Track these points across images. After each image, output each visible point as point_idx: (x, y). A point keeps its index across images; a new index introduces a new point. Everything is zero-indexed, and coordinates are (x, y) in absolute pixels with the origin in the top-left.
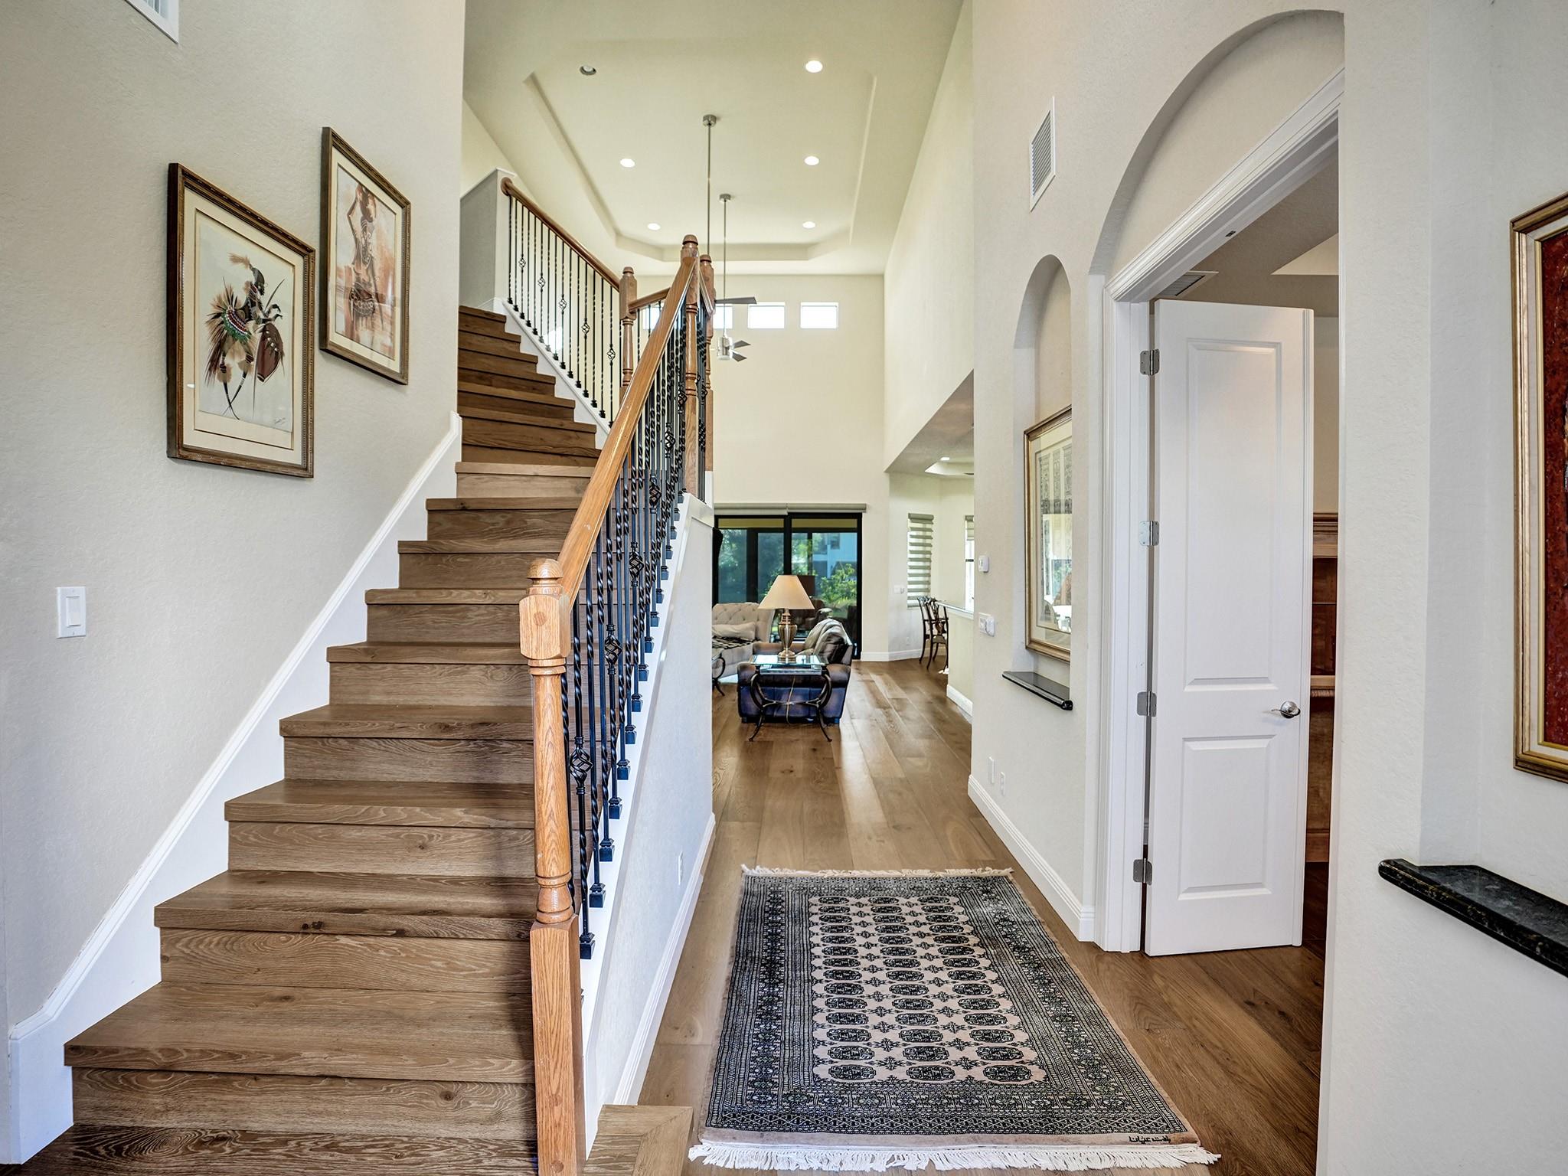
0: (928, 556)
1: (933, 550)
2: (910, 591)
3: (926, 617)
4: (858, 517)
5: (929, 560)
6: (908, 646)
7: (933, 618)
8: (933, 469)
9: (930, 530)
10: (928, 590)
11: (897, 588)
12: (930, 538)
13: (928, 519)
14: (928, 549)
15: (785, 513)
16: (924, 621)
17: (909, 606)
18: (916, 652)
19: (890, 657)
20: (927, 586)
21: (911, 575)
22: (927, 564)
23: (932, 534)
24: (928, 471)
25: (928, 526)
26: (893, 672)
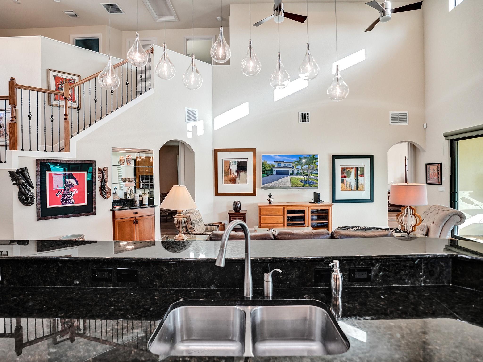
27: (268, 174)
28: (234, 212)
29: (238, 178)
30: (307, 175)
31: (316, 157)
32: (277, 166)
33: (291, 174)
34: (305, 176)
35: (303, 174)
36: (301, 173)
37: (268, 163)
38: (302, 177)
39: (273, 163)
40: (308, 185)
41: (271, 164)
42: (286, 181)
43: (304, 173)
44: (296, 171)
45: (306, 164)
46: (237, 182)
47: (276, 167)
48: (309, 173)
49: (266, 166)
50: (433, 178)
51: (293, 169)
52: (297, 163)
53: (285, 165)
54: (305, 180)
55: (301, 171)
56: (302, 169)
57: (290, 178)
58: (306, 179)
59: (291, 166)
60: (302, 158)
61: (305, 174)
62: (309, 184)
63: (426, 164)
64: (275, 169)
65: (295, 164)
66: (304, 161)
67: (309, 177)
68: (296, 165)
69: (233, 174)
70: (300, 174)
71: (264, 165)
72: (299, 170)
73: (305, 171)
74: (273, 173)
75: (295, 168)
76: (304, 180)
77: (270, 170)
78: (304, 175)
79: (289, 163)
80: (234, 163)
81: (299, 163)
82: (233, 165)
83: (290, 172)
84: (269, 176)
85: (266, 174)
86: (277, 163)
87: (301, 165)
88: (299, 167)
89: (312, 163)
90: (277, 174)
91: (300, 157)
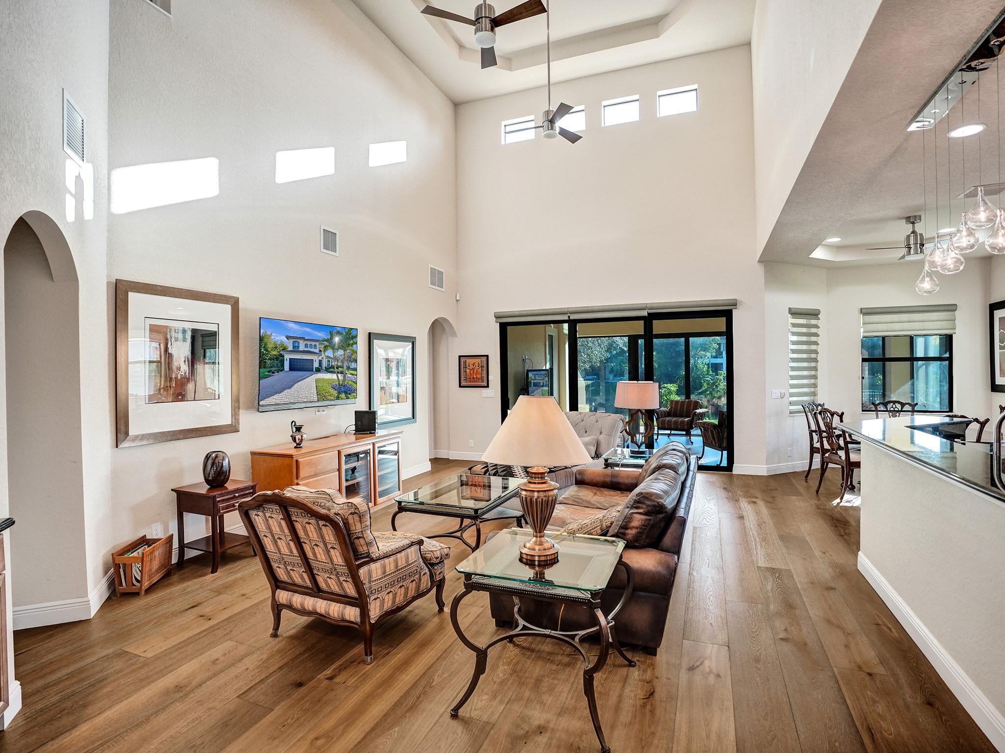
0: (813, 356)
1: (819, 349)
2: (792, 395)
3: (813, 427)
4: (727, 314)
5: (815, 360)
6: (790, 457)
7: (823, 428)
8: (819, 254)
9: (816, 327)
10: (814, 394)
11: (776, 393)
12: (817, 335)
13: (815, 314)
14: (813, 347)
15: (645, 313)
16: (811, 432)
17: (791, 413)
18: (800, 463)
19: (768, 471)
20: (812, 390)
21: (793, 378)
22: (813, 364)
23: (819, 331)
24: (810, 256)
25: (813, 322)
26: (770, 500)
27: (273, 369)
28: (204, 489)
29: (193, 382)
30: (342, 373)
31: (354, 333)
32: (291, 348)
33: (318, 370)
34: (339, 375)
35: (336, 370)
36: (333, 367)
37: (273, 337)
38: (334, 376)
39: (284, 339)
40: (343, 395)
41: (279, 343)
42: (308, 385)
43: (337, 368)
44: (324, 364)
45: (339, 348)
46: (190, 395)
47: (291, 351)
48: (345, 367)
49: (270, 346)
50: (473, 378)
51: (320, 358)
52: (326, 343)
53: (306, 346)
54: (339, 384)
55: (333, 363)
56: (336, 359)
57: (317, 381)
58: (341, 382)
59: (317, 351)
60: (334, 332)
61: (340, 369)
62: (346, 393)
63: (460, 357)
64: (287, 357)
65: (323, 346)
66: (337, 339)
67: (344, 377)
68: (326, 347)
69: (179, 369)
70: (332, 370)
71: (266, 344)
72: (329, 361)
73: (339, 364)
74: (283, 366)
75: (323, 356)
76: (337, 383)
77: (277, 359)
78: (338, 372)
79: (313, 343)
80: (180, 336)
81: (329, 344)
82: (177, 340)
83: (316, 365)
84: (276, 374)
85: (268, 370)
86: (291, 341)
87: (333, 348)
88: (329, 353)
89: (349, 345)
90: (292, 369)
91: (331, 330)
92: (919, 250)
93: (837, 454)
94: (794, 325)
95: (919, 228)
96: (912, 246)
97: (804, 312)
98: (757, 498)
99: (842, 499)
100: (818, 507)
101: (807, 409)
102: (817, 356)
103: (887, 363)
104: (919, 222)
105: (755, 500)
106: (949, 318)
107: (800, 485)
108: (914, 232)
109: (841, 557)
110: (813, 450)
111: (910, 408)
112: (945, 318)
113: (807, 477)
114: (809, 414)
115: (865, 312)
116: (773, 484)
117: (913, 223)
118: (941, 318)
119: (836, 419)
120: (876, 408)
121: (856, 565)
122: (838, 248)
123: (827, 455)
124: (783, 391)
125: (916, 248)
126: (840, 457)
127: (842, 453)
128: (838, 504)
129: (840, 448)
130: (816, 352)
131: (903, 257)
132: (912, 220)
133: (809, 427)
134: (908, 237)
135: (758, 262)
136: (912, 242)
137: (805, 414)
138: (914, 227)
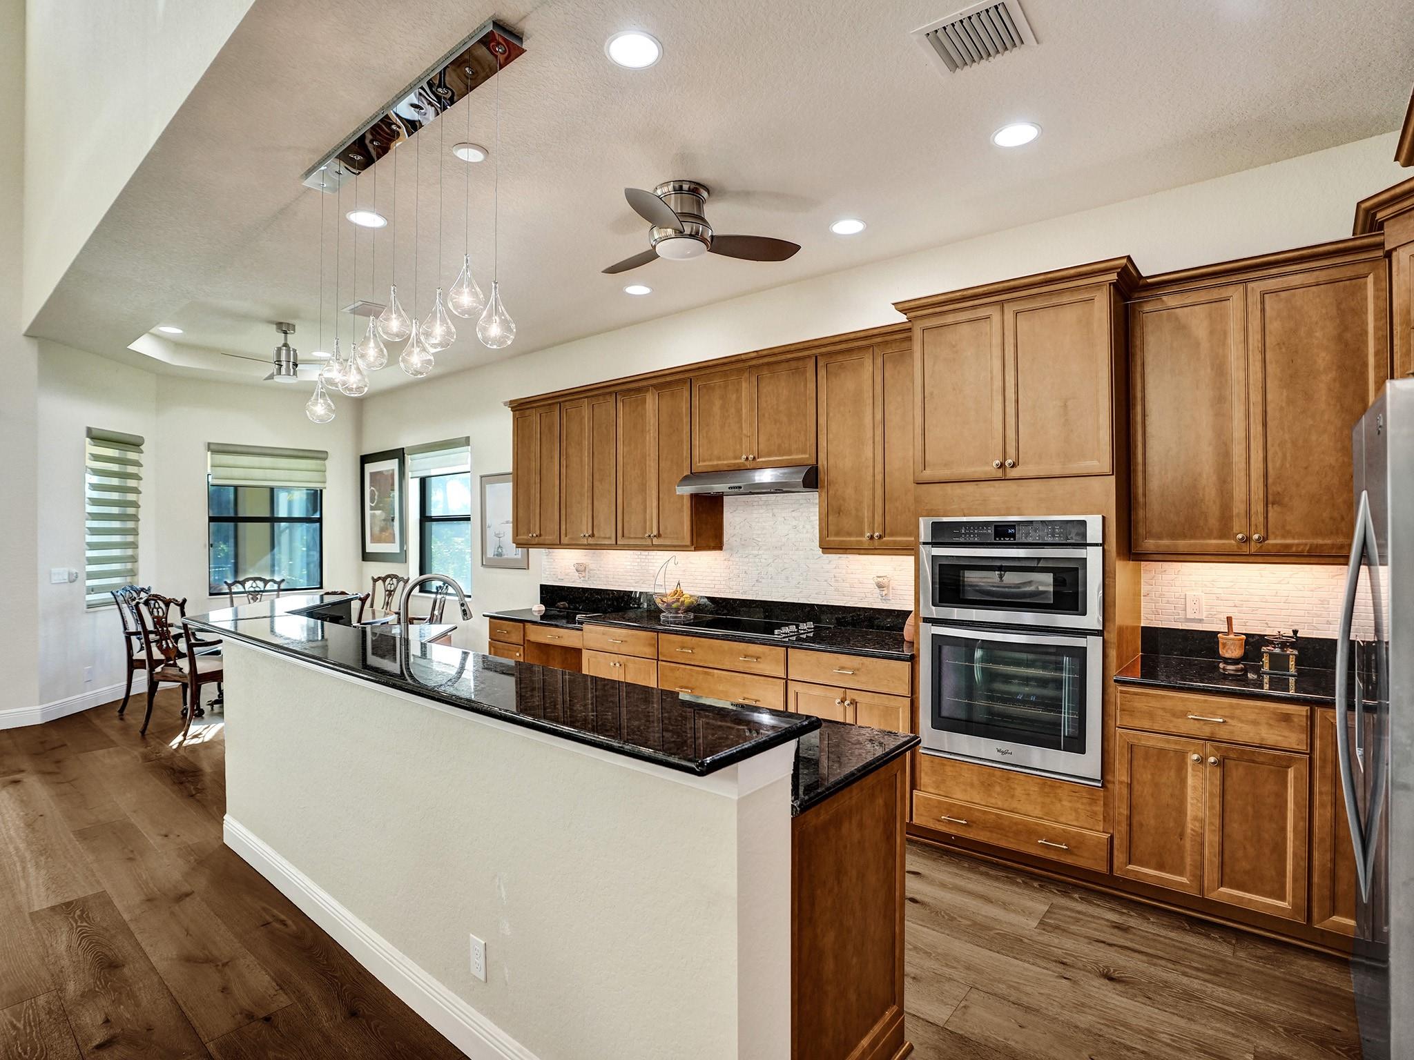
0: (131, 511)
1: (142, 500)
2: (91, 576)
3: (132, 627)
5: (135, 518)
6: (89, 683)
7: (150, 626)
8: (144, 346)
9: (137, 464)
10: (133, 573)
11: (60, 573)
12: (137, 477)
13: (134, 444)
14: (132, 497)
16: (128, 636)
17: (89, 606)
18: (110, 689)
19: (43, 715)
20: (129, 566)
21: (93, 546)
22: (130, 524)
23: (142, 472)
24: (128, 347)
25: (132, 455)
26: (51, 768)
92: (292, 370)
93: (175, 665)
94: (96, 458)
95: (292, 340)
96: (284, 364)
97: (114, 437)
98: (22, 771)
99: (185, 735)
100: (146, 758)
101: (120, 599)
102: (137, 512)
103: (241, 525)
104: (292, 333)
105: (17, 777)
106: (319, 468)
107: (111, 728)
108: (285, 345)
109: (194, 834)
110: (133, 665)
111: (276, 587)
112: (314, 467)
113: (121, 711)
114: (124, 606)
115: (216, 449)
116: (54, 735)
117: (285, 333)
118: (310, 467)
119: (174, 610)
120: (230, 589)
121: (221, 838)
122: (177, 345)
123: (158, 669)
124: (74, 570)
125: (288, 366)
126: (181, 669)
127: (184, 664)
128: (181, 743)
129: (181, 655)
130: (135, 505)
131: (271, 377)
132: (285, 328)
133: (125, 628)
134: (279, 350)
135: (26, 335)
136: (283, 358)
137: (116, 606)
138: (286, 339)
